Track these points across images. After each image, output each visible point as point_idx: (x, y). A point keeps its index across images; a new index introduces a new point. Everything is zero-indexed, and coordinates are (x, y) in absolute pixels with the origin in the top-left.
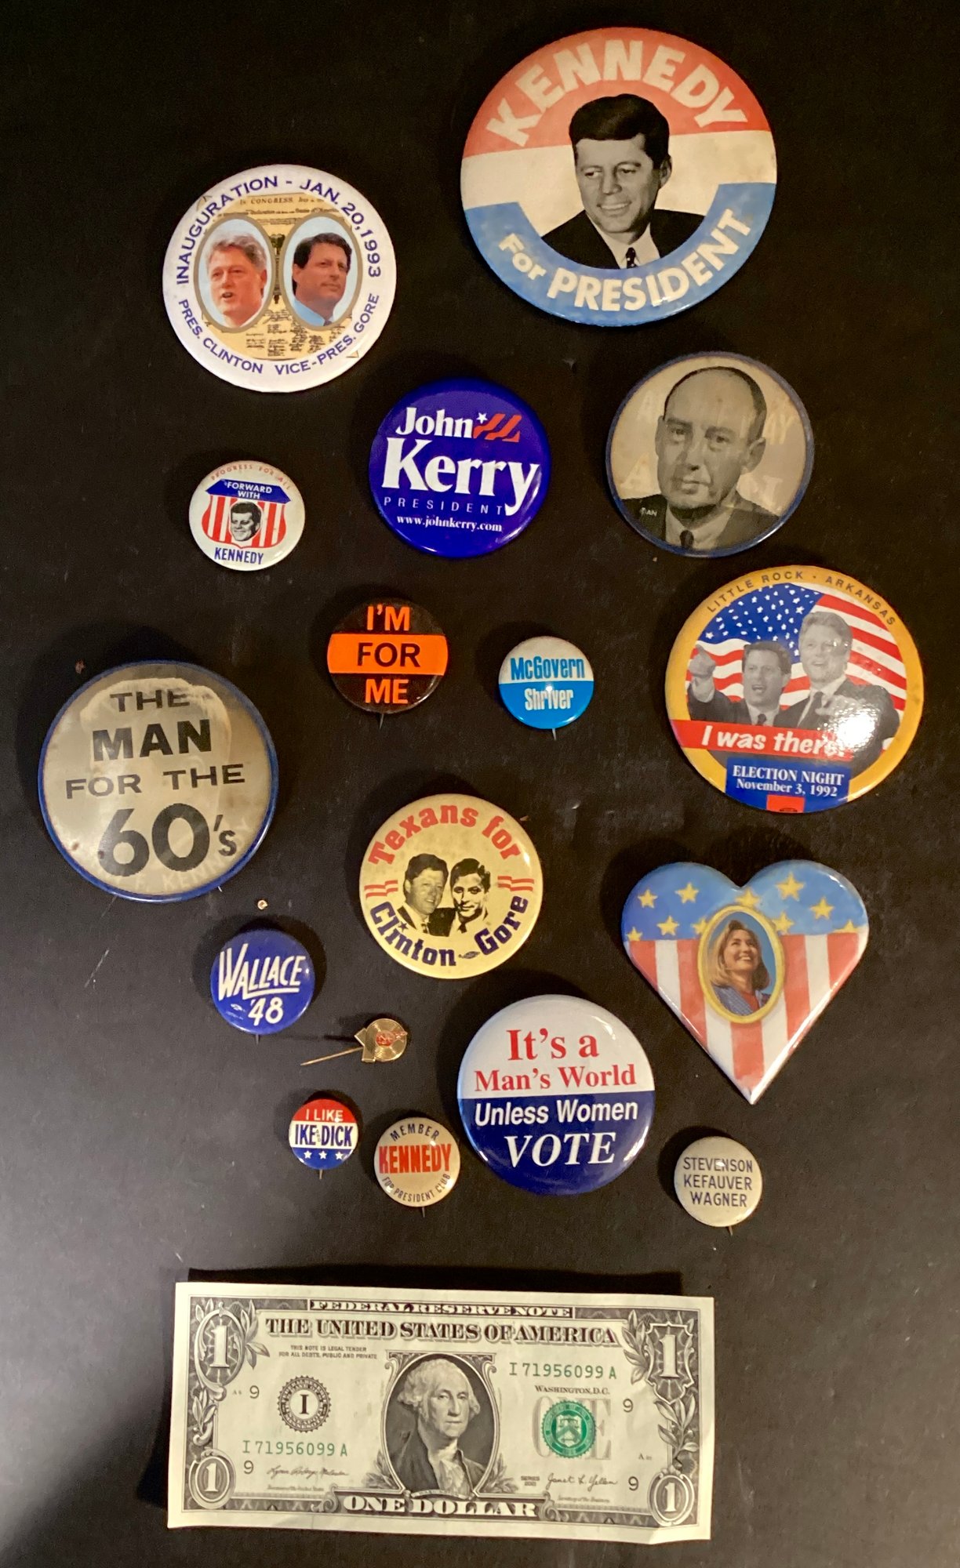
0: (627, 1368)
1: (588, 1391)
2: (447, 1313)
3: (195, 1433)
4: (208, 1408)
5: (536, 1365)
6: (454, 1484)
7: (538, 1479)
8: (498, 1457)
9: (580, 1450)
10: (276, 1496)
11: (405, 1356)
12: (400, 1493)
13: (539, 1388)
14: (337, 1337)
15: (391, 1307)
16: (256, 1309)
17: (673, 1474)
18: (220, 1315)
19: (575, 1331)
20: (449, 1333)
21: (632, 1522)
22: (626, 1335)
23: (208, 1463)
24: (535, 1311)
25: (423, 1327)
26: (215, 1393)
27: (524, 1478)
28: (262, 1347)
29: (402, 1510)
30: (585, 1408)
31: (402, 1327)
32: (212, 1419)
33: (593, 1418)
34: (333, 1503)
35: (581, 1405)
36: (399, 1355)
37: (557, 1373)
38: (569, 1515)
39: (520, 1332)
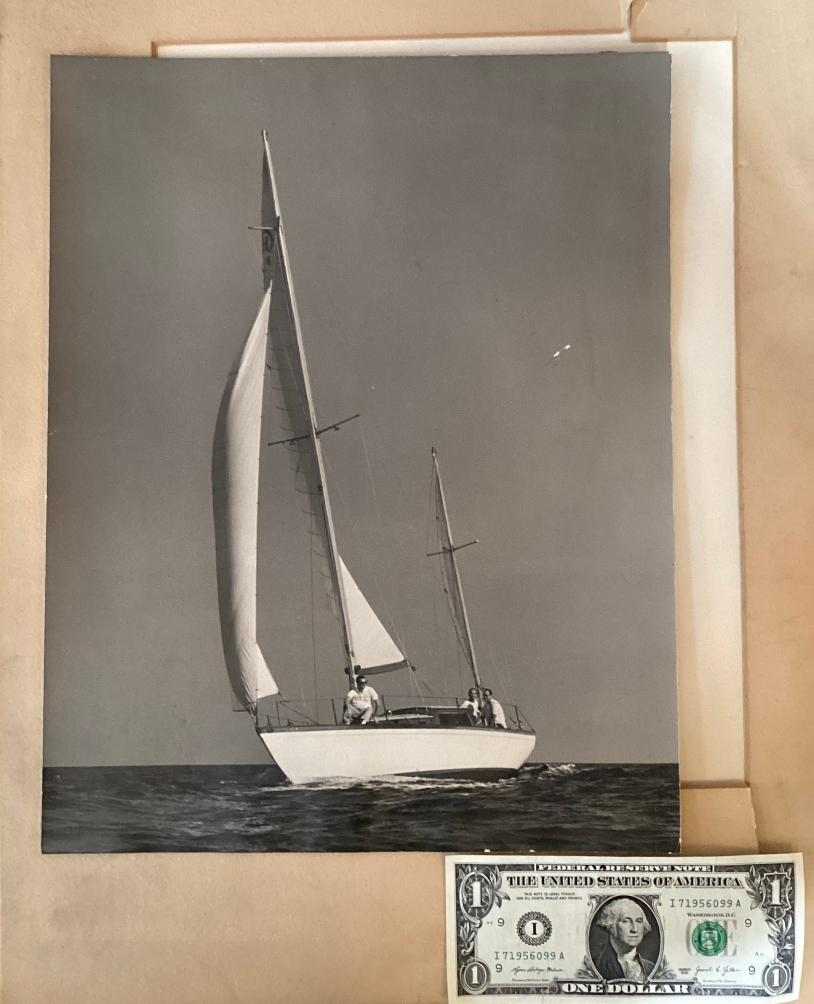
0: (747, 901)
1: (722, 915)
2: (629, 870)
3: (462, 948)
4: (470, 933)
5: (688, 901)
6: (635, 975)
7: (690, 969)
8: (663, 959)
9: (716, 951)
10: (517, 985)
11: (601, 898)
12: (600, 981)
13: (689, 915)
14: (555, 887)
15: (591, 868)
16: (500, 871)
17: (777, 964)
18: (476, 875)
19: (714, 879)
20: (630, 882)
21: (751, 993)
22: (748, 881)
23: (472, 966)
24: (688, 868)
25: (612, 879)
26: (474, 924)
27: (680, 970)
28: (505, 895)
29: (601, 991)
30: (720, 925)
31: (599, 879)
32: (473, 939)
33: (725, 931)
34: (555, 988)
35: (717, 924)
36: (597, 897)
37: (702, 905)
38: (710, 991)
39: (678, 881)
